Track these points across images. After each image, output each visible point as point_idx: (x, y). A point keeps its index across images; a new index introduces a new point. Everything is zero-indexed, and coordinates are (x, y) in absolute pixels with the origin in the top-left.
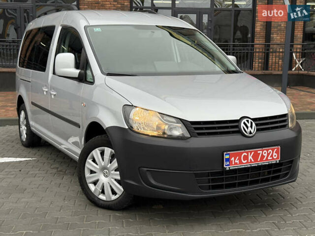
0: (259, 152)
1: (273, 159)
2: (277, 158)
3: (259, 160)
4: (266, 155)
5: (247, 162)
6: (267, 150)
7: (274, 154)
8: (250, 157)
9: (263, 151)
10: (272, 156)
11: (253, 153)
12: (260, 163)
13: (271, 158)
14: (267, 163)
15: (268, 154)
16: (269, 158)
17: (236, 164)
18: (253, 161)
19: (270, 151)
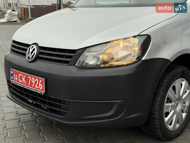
0: (29, 77)
1: (39, 89)
2: (42, 90)
3: (29, 85)
4: (34, 82)
5: (22, 83)
6: (35, 78)
7: (40, 85)
8: (24, 80)
9: (32, 77)
10: (38, 86)
11: (25, 76)
12: (30, 88)
13: (38, 87)
14: (35, 91)
15: (36, 83)
16: (36, 87)
17: (16, 80)
18: (25, 83)
19: (36, 80)
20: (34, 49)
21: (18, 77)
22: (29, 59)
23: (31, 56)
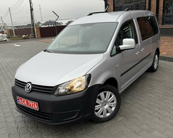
0: (28, 102)
1: (35, 108)
2: (37, 108)
3: (29, 105)
5: (24, 104)
6: (32, 103)
7: (35, 106)
8: (25, 102)
9: (30, 102)
12: (30, 107)
14: (33, 109)
15: (33, 105)
16: (33, 107)
17: (21, 103)
18: (27, 105)
19: (33, 103)
20: (30, 86)
21: (22, 101)
22: (27, 91)
23: (28, 90)
